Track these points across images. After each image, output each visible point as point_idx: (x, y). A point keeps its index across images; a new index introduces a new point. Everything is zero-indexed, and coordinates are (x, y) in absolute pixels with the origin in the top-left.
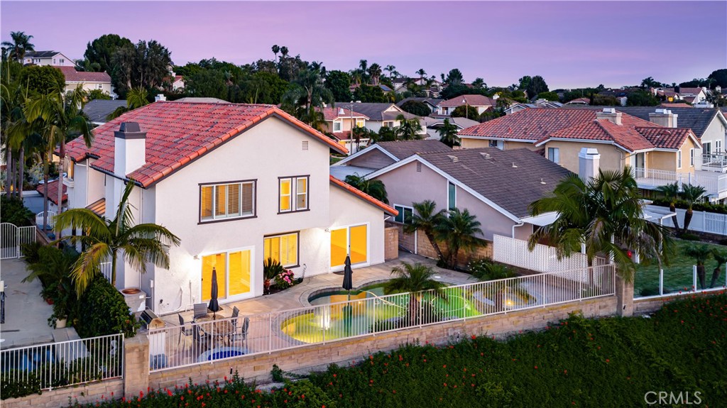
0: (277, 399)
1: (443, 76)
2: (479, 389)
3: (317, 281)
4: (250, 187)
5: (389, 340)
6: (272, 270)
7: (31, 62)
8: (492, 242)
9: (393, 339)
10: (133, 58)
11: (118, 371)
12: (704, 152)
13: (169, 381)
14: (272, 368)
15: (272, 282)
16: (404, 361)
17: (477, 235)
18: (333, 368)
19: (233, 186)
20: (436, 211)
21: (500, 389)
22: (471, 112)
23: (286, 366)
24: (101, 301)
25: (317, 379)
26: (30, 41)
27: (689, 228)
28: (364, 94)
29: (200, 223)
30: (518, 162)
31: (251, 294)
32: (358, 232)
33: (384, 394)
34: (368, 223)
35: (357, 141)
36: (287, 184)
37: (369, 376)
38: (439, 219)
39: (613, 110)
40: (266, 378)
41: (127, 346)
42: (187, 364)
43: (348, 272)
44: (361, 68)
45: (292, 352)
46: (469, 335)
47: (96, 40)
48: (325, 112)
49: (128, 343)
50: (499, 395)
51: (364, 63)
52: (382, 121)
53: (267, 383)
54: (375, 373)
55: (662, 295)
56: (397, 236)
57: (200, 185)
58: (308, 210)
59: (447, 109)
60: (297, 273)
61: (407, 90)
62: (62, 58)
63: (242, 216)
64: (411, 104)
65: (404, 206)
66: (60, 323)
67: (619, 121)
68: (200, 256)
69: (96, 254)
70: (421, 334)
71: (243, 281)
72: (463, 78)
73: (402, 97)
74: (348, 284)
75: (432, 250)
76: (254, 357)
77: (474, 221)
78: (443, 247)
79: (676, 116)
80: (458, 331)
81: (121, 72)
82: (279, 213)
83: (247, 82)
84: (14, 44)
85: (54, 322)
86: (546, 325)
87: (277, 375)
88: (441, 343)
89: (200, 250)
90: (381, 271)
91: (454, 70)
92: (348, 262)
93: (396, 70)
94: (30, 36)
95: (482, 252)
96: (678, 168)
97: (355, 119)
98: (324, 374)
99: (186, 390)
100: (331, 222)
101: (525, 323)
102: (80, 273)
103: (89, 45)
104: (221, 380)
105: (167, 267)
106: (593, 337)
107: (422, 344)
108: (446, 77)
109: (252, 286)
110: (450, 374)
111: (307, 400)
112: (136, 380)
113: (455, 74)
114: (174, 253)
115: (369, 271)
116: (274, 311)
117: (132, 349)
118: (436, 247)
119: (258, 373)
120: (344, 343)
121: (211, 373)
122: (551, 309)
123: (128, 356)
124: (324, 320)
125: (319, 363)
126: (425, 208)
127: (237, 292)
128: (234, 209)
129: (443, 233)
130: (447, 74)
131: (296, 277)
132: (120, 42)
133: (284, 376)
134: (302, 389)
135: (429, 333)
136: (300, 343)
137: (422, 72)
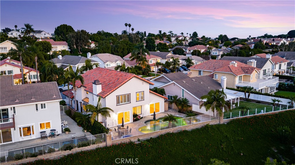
0: (140, 145)
1: (190, 35)
2: (183, 141)
3: (147, 118)
4: (129, 96)
5: (164, 132)
6: (135, 116)
7: (32, 35)
8: (192, 106)
9: (165, 132)
10: (76, 37)
11: (105, 140)
12: (264, 72)
13: (116, 142)
14: (138, 139)
15: (135, 118)
16: (167, 136)
17: (188, 104)
18: (151, 138)
19: (125, 95)
20: (178, 98)
21: (187, 141)
22: (198, 52)
23: (141, 138)
24: (98, 126)
25: (148, 141)
26: (32, 27)
27: (249, 98)
28: (160, 46)
29: (117, 105)
30: (203, 81)
31: (130, 122)
32: (157, 104)
33: (162, 143)
34: (160, 102)
35: (158, 67)
36: (138, 94)
37: (159, 139)
38: (179, 100)
39: (235, 62)
40: (136, 141)
41: (107, 136)
42: (118, 139)
43: (154, 115)
44: (159, 34)
45: (142, 135)
46: (182, 130)
47: (58, 27)
48: (146, 57)
49: (107, 135)
50: (187, 142)
51: (160, 32)
52: (166, 59)
53: (137, 142)
54: (160, 139)
55: (231, 118)
56: (168, 105)
57: (116, 96)
58: (144, 100)
59: (190, 51)
60: (141, 116)
61: (176, 43)
62: (45, 33)
63: (127, 103)
64: (177, 49)
65: (170, 95)
66: (85, 131)
67: (236, 66)
68: (117, 113)
69: (95, 115)
70: (171, 130)
71: (128, 119)
72: (198, 35)
73: (174, 46)
74: (154, 119)
75: (177, 108)
76: (134, 137)
77: (188, 100)
78: (180, 107)
79: (256, 61)
80: (180, 129)
81: (71, 42)
82: (136, 101)
83: (118, 44)
84: (26, 28)
85: (84, 131)
86: (201, 127)
87: (139, 140)
88: (176, 132)
89: (117, 112)
90: (163, 114)
91: (194, 32)
92: (154, 113)
93: (173, 33)
94: (32, 25)
95: (189, 109)
96: (251, 80)
97: (157, 59)
98: (149, 140)
99: (120, 144)
100: (150, 103)
101: (196, 126)
102: (92, 120)
103: (56, 29)
104: (127, 141)
105: (110, 117)
106: (211, 129)
107: (171, 132)
108: (191, 35)
109: (130, 120)
110: (177, 138)
111: (146, 145)
112: (109, 143)
113: (195, 34)
114: (111, 113)
115: (160, 114)
116: (136, 126)
117: (108, 136)
118: (178, 107)
119: (135, 140)
120: (154, 133)
121: (125, 140)
122: (203, 123)
123: (107, 138)
124: (149, 127)
125: (148, 137)
126: (176, 97)
127: (127, 122)
128: (125, 101)
129: (180, 104)
130: (192, 34)
131: (141, 117)
132: (68, 27)
133: (140, 140)
134: (145, 143)
135: (173, 130)
136: (144, 133)
137: (182, 34)
